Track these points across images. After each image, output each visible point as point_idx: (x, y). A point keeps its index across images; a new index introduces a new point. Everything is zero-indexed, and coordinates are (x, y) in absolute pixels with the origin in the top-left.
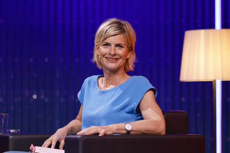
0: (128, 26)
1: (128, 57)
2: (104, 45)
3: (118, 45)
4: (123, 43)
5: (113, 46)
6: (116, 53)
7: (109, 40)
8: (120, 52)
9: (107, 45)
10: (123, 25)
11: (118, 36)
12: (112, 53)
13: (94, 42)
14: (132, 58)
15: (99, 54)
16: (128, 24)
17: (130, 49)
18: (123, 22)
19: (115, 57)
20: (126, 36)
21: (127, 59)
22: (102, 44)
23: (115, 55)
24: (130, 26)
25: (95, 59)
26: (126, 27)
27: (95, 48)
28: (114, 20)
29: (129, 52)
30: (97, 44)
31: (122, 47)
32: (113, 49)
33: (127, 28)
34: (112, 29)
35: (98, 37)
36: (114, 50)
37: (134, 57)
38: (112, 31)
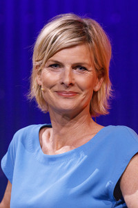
0: (95, 29)
1: (97, 88)
2: (51, 66)
3: (77, 66)
4: (87, 61)
5: (68, 67)
6: (73, 82)
7: (59, 57)
8: (82, 78)
9: (57, 65)
10: (86, 26)
11: (77, 48)
12: (67, 81)
13: (31, 61)
14: (105, 90)
15: (41, 83)
16: (97, 24)
17: (100, 73)
18: (86, 21)
19: (72, 89)
20: (93, 49)
21: (95, 93)
22: (46, 65)
23: (71, 84)
24: (100, 29)
25: (34, 92)
26: (93, 31)
27: (34, 71)
28: (69, 17)
29: (99, 78)
30: (38, 63)
31: (85, 69)
32: (68, 73)
33: (94, 33)
34: (66, 34)
35: (39, 51)
36: (71, 75)
37: (109, 89)
38: (65, 39)
